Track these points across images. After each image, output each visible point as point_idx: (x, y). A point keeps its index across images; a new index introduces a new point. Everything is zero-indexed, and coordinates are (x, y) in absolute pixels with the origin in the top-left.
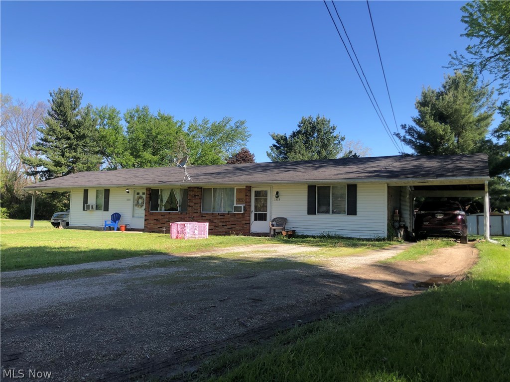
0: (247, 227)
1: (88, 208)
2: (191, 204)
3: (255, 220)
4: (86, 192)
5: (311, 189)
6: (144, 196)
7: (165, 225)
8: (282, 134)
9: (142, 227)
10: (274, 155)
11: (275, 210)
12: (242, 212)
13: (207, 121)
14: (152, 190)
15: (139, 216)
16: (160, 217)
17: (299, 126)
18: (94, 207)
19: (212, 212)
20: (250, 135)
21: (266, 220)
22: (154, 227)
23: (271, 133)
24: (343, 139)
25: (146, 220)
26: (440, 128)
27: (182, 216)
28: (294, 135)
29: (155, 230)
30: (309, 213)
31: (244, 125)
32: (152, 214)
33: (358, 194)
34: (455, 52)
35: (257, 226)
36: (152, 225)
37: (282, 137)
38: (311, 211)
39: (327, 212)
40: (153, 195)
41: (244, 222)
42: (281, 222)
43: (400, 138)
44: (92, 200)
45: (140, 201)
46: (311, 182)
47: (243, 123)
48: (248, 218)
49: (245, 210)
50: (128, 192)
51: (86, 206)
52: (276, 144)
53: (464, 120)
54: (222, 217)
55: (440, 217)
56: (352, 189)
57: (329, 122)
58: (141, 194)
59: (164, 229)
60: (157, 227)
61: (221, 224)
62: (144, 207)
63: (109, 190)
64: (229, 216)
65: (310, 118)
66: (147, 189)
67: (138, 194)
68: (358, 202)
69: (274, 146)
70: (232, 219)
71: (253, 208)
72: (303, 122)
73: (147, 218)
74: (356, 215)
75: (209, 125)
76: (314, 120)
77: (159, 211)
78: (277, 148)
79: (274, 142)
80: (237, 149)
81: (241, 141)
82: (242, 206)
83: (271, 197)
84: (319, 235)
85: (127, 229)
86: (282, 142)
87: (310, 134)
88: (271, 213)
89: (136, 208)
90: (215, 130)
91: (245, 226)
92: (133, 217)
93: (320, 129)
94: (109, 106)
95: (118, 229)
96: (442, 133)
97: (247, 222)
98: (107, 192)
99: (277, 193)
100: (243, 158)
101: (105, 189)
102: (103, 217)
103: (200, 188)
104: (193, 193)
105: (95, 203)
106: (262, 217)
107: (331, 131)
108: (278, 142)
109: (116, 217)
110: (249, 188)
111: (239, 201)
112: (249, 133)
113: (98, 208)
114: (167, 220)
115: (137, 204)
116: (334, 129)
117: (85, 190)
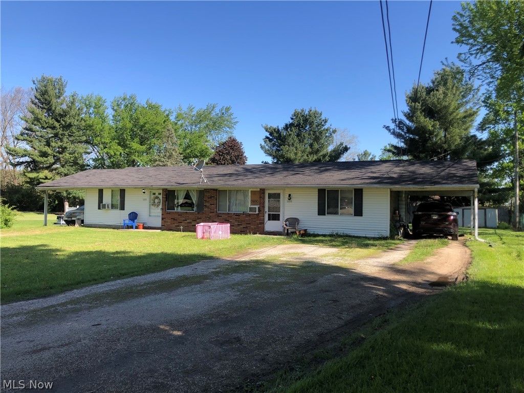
0: (262, 226)
1: (104, 207)
2: (207, 204)
3: (269, 219)
4: (101, 192)
5: (321, 192)
6: (161, 197)
7: (182, 224)
8: (275, 126)
9: (160, 225)
10: (267, 147)
11: (288, 210)
12: (257, 213)
13: (193, 108)
14: (168, 190)
15: (155, 215)
16: (176, 216)
17: (292, 119)
18: (110, 206)
19: (227, 212)
20: (237, 122)
21: (279, 220)
22: (171, 226)
23: (264, 125)
24: (334, 131)
25: (163, 219)
26: (428, 123)
27: (199, 216)
28: (287, 127)
29: (173, 228)
30: (319, 214)
31: (230, 111)
32: (170, 213)
33: (364, 197)
34: (446, 58)
35: (270, 225)
36: (170, 223)
37: (275, 130)
38: (321, 212)
39: (336, 213)
40: (169, 195)
41: (259, 222)
42: (293, 222)
43: (389, 130)
44: (107, 199)
45: (157, 201)
46: (322, 187)
47: (228, 109)
48: (262, 218)
49: (259, 211)
50: (144, 192)
51: (101, 205)
52: (269, 136)
53: (452, 117)
54: (237, 217)
55: (435, 217)
56: (359, 193)
57: (321, 114)
58: (157, 194)
59: (182, 228)
60: (174, 226)
61: (237, 223)
62: (161, 207)
63: (125, 190)
64: (244, 216)
65: (303, 111)
66: (164, 190)
67: (154, 194)
68: (363, 205)
69: (267, 138)
70: (247, 218)
71: (267, 209)
72: (296, 115)
73: (164, 217)
74: (362, 216)
75: (194, 113)
76: (307, 113)
77: (175, 211)
78: (270, 140)
79: (268, 134)
80: (223, 137)
81: (228, 129)
82: (257, 207)
83: (283, 199)
84: (329, 234)
85: (144, 228)
86: (275, 134)
87: (302, 127)
88: (284, 213)
89: (153, 207)
90: (200, 118)
91: (260, 226)
92: (150, 216)
93: (313, 122)
94: (94, 95)
95: (137, 228)
96: (431, 128)
97: (261, 222)
98: (123, 192)
99: (290, 195)
100: (231, 146)
101: (120, 190)
102: (120, 216)
103: (216, 190)
104: (209, 194)
105: (111, 203)
106: (275, 217)
107: (323, 123)
108: (271, 134)
109: (133, 216)
110: (262, 191)
111: (253, 202)
112: (236, 120)
113: (113, 207)
114: (184, 219)
115: (154, 204)
116: (326, 121)
117: (99, 190)
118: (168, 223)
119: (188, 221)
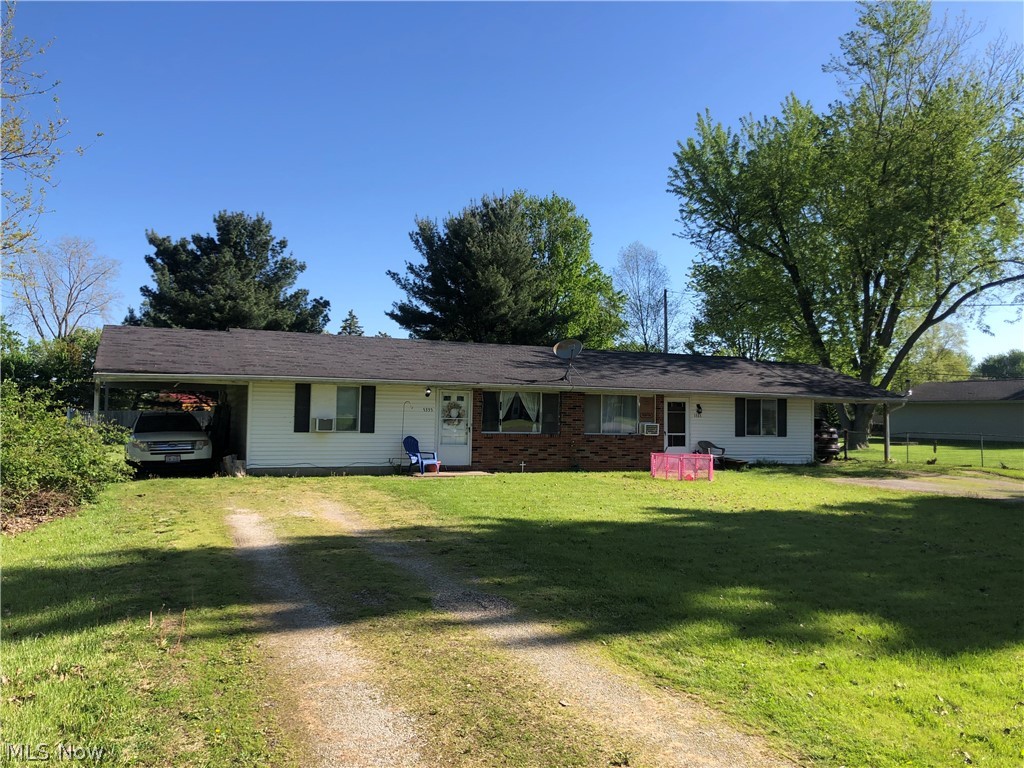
1: (326, 425)
2: (568, 420)
3: (670, 445)
4: (303, 393)
5: (739, 403)
7: (520, 457)
8: (176, 238)
9: (466, 460)
11: (696, 429)
12: (657, 434)
14: (484, 392)
15: (459, 441)
19: (601, 433)
21: (684, 445)
22: (494, 462)
23: (150, 229)
25: (474, 449)
30: (737, 435)
32: (490, 437)
33: (788, 411)
36: (492, 457)
38: (740, 433)
39: (758, 433)
40: (486, 402)
41: (656, 449)
45: (454, 413)
48: (660, 442)
50: (428, 395)
54: (621, 441)
56: (782, 403)
58: (454, 399)
59: (522, 465)
61: (621, 453)
62: (468, 424)
63: (374, 387)
64: (633, 440)
66: (477, 392)
67: (447, 398)
68: (787, 421)
70: (638, 444)
71: (666, 429)
73: (477, 445)
74: (786, 436)
77: (501, 432)
82: (658, 425)
83: (690, 412)
88: (691, 435)
89: (446, 425)
92: (441, 443)
97: (659, 449)
98: (368, 394)
99: (698, 406)
101: (363, 387)
103: (581, 394)
104: (571, 402)
105: (336, 417)
106: (678, 441)
110: (661, 398)
111: (644, 416)
113: (343, 425)
114: (522, 448)
115: (448, 420)
116: (283, 244)
117: (297, 384)
118: (488, 457)
119: (531, 451)
